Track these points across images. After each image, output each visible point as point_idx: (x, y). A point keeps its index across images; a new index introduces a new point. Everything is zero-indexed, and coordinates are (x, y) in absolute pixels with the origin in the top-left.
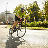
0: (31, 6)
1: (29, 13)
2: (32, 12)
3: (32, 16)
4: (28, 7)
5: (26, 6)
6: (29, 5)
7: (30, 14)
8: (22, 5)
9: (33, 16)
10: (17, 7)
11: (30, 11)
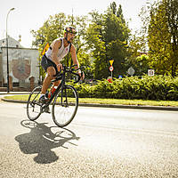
0: (100, 23)
1: (90, 47)
2: (102, 44)
3: (102, 60)
4: (88, 26)
5: (81, 23)
7: (97, 51)
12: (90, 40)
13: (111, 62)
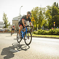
2: (51, 17)
5: (44, 10)
6: (47, 8)
7: (49, 19)
8: (39, 9)
10: (32, 11)
13: (54, 23)
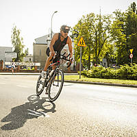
0: (122, 20)
6: (115, 16)
8: (95, 18)
9: (128, 49)
10: (80, 22)
11: (118, 35)
12: (114, 33)
13: (131, 51)
